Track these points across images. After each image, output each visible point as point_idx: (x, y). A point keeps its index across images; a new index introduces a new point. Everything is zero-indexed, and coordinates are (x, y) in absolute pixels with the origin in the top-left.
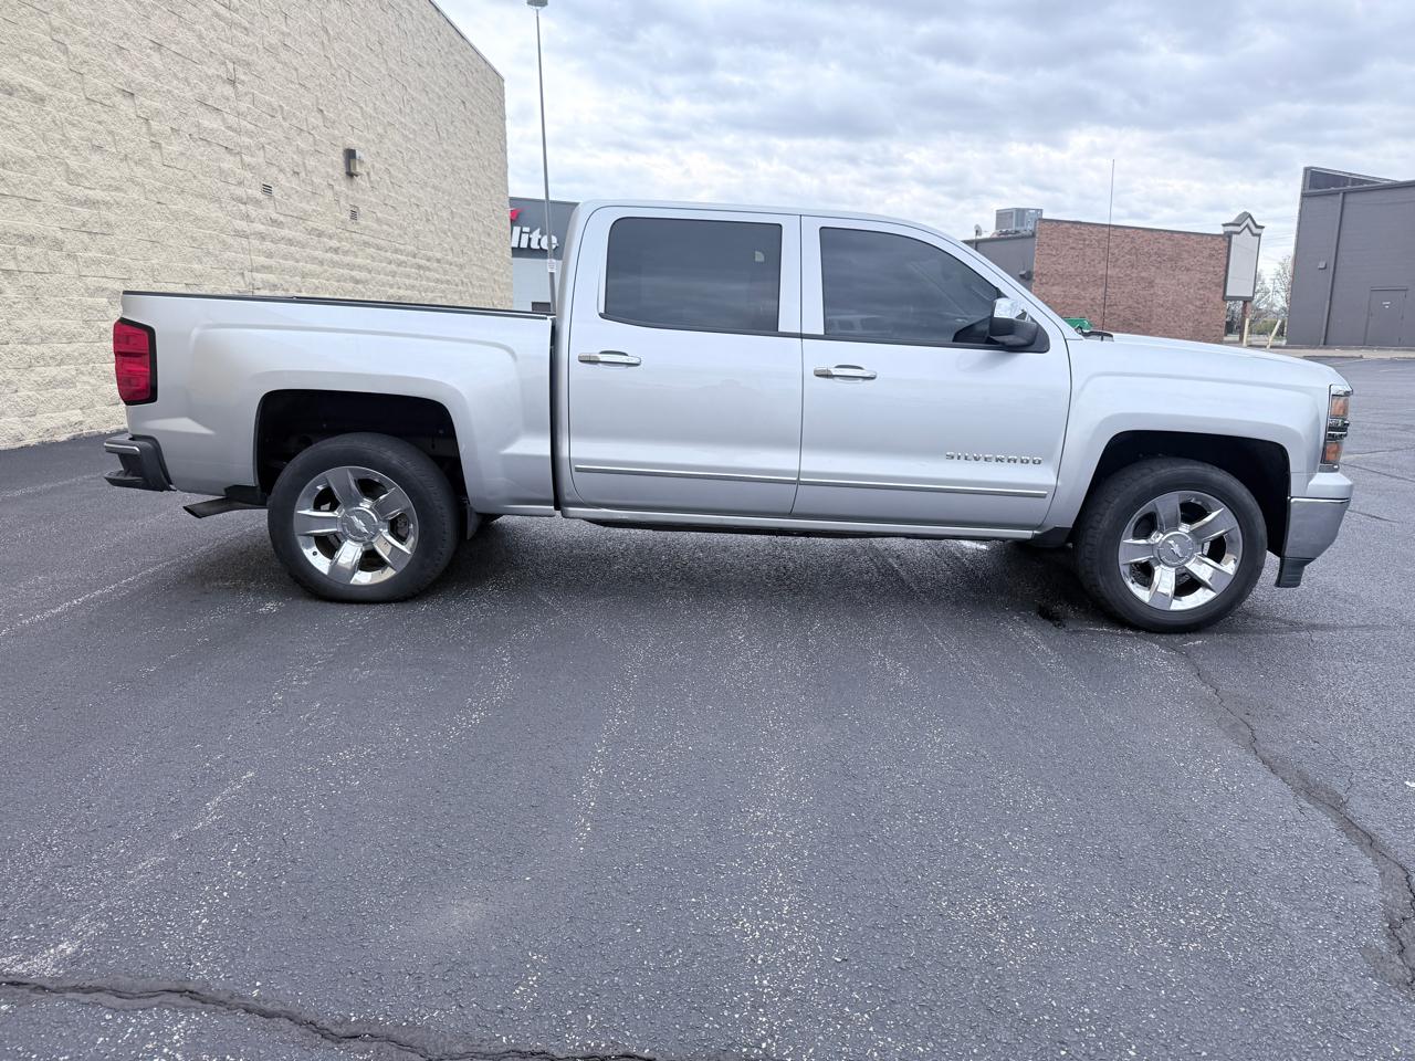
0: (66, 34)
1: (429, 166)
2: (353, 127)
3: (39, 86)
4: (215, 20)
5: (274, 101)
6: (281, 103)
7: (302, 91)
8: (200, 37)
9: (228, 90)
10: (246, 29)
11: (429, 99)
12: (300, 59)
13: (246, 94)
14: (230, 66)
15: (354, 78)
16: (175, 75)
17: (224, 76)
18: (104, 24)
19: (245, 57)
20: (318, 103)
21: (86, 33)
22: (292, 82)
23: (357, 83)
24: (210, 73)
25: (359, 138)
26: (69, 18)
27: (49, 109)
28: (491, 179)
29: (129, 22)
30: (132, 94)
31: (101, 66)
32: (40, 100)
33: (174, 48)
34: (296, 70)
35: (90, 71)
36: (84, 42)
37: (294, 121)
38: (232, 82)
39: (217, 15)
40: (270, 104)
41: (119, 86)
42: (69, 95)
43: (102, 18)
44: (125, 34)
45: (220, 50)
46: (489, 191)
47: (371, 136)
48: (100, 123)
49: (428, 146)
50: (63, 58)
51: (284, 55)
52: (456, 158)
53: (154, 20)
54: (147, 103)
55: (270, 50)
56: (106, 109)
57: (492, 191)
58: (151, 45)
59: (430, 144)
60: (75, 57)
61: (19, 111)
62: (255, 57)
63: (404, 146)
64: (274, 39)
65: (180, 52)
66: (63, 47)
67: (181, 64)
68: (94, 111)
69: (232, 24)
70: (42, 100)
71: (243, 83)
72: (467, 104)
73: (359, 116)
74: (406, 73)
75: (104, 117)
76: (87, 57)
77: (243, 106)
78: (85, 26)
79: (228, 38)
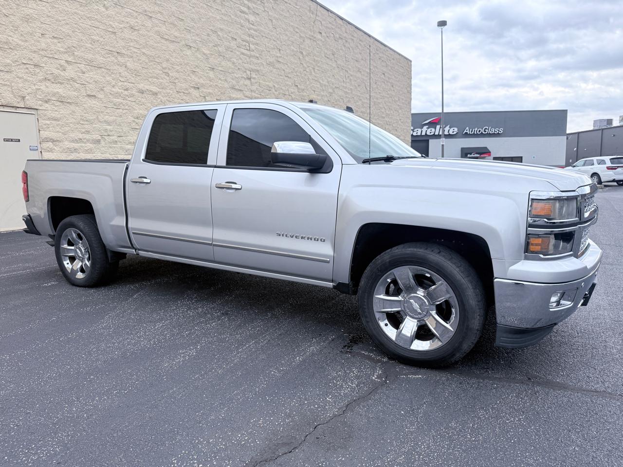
0: (169, 69)
1: (360, 103)
2: (314, 91)
3: (154, 89)
4: (242, 56)
5: (271, 84)
6: (274, 85)
7: (286, 78)
8: (233, 63)
9: (247, 82)
10: (257, 57)
11: (362, 75)
12: (286, 66)
13: (256, 83)
14: (248, 72)
15: (316, 70)
16: (220, 79)
17: (245, 77)
18: (187, 64)
19: (256, 68)
20: (295, 83)
21: (178, 68)
22: (281, 76)
23: (318, 72)
24: (237, 76)
25: (318, 95)
26: (171, 64)
27: (159, 97)
28: (399, 105)
29: (199, 62)
30: (198, 88)
31: (185, 79)
32: (155, 94)
33: (220, 68)
34: (284, 70)
35: (179, 81)
36: (177, 71)
37: (281, 91)
38: (250, 79)
39: (243, 54)
40: (268, 86)
41: (192, 86)
42: (169, 91)
43: (186, 61)
44: (197, 66)
45: (244, 67)
46: (398, 111)
47: (325, 93)
48: (182, 100)
49: (359, 95)
50: (168, 78)
51: (277, 65)
52: (377, 98)
53: (211, 60)
54: (205, 90)
55: (270, 64)
56: (186, 94)
57: (400, 111)
58: (209, 69)
59: (361, 94)
60: (172, 77)
61: (146, 99)
62: (262, 68)
63: (345, 96)
64: (272, 60)
65: (223, 70)
66: (167, 74)
67: (223, 74)
68: (180, 96)
69: (250, 57)
70: (156, 94)
71: (254, 78)
72: (386, 74)
73: (318, 86)
74: (348, 65)
75: (184, 97)
76: (178, 76)
77: (254, 88)
78: (178, 65)
79: (248, 62)
